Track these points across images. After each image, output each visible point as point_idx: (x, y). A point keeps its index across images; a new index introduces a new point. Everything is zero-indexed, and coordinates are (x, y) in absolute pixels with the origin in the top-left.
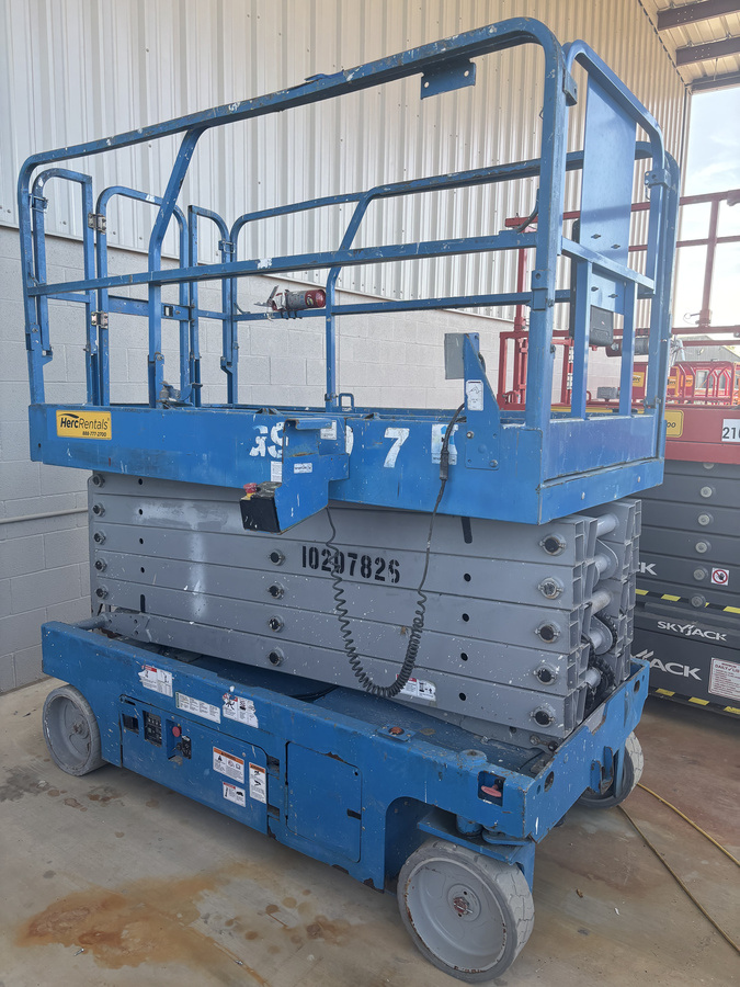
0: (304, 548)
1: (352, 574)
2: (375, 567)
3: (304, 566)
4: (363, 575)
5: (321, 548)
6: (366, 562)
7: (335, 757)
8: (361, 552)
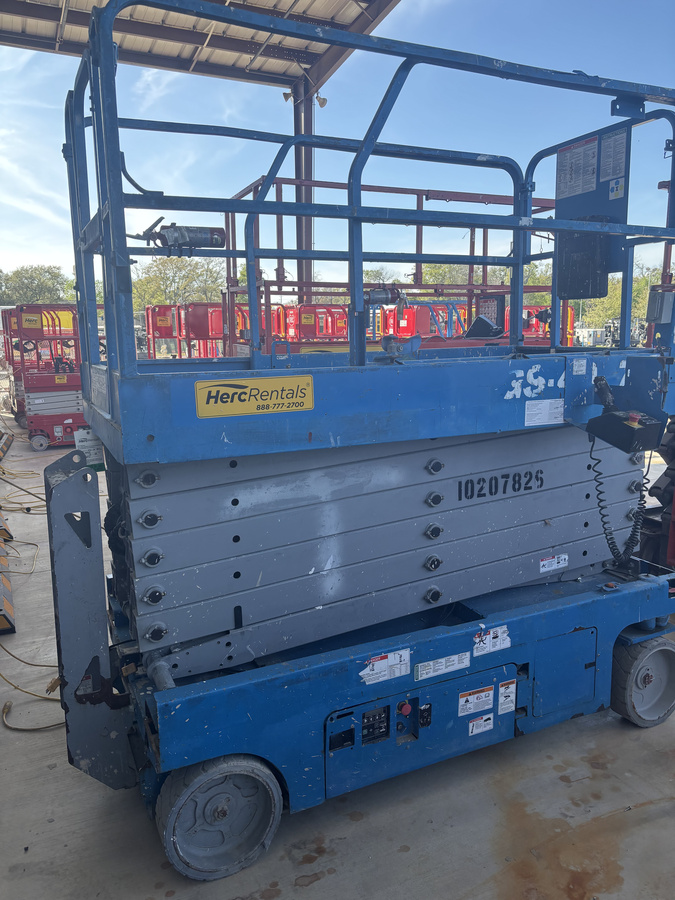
0: (460, 483)
1: (504, 492)
2: (524, 480)
3: (460, 499)
4: (514, 490)
5: (475, 479)
6: (517, 478)
7: (581, 629)
8: (512, 472)
